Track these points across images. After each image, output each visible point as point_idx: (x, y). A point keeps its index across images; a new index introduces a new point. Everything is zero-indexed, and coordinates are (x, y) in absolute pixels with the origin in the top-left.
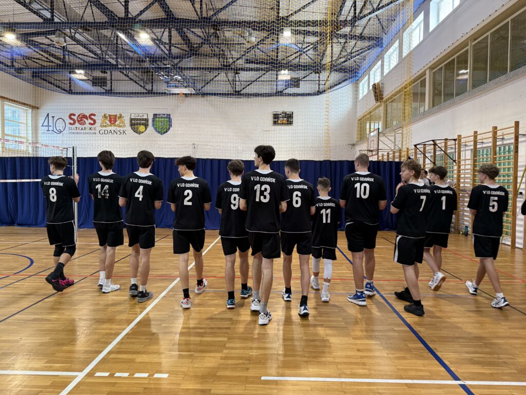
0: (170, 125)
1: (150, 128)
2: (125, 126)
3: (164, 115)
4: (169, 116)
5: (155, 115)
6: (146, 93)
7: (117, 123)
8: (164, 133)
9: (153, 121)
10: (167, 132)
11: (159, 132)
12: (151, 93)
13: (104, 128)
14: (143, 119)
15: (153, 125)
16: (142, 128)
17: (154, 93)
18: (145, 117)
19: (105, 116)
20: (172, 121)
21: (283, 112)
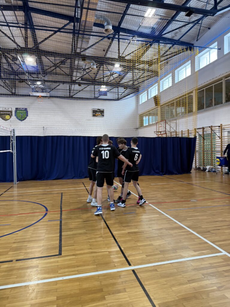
0: (27, 115)
1: (14, 117)
3: (23, 108)
4: (26, 109)
5: (17, 109)
6: (11, 95)
8: (23, 120)
10: (25, 119)
11: (20, 120)
12: (14, 94)
14: (9, 111)
15: (16, 115)
16: (7, 117)
17: (17, 95)
18: (10, 110)
20: (29, 113)
21: (98, 109)
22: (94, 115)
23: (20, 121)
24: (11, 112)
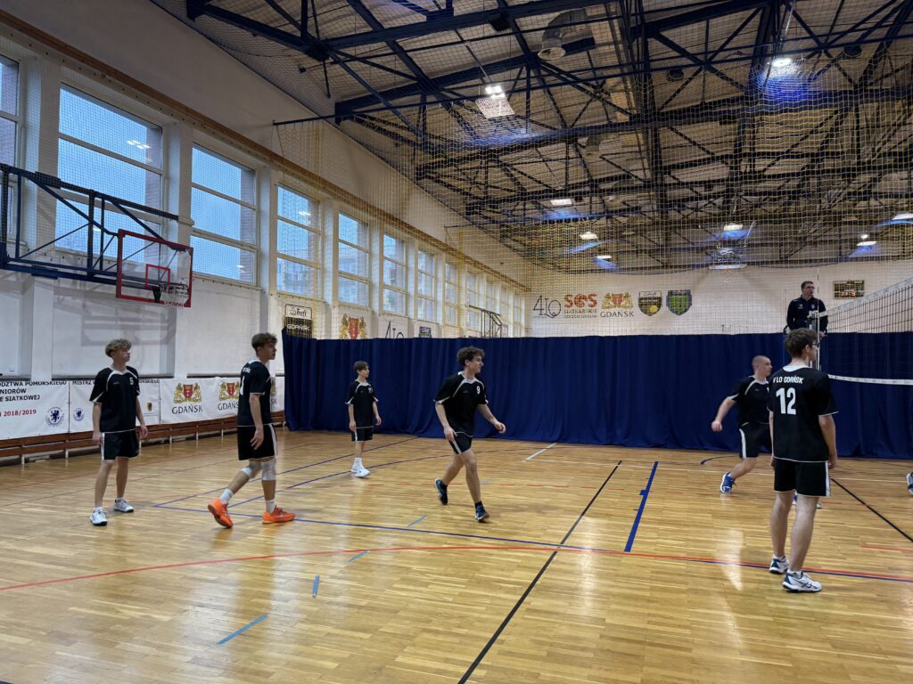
0: (690, 304)
1: (664, 307)
2: (632, 306)
3: (683, 291)
4: (688, 294)
5: (671, 293)
6: (660, 267)
7: (623, 303)
8: (681, 313)
9: (668, 300)
10: (686, 310)
11: (676, 313)
12: (665, 267)
13: (607, 310)
14: (655, 298)
15: (668, 305)
16: (654, 308)
17: (670, 266)
18: (658, 295)
19: (608, 297)
20: (693, 299)
21: (848, 282)
22: (836, 296)
23: (674, 315)
24: (660, 299)
